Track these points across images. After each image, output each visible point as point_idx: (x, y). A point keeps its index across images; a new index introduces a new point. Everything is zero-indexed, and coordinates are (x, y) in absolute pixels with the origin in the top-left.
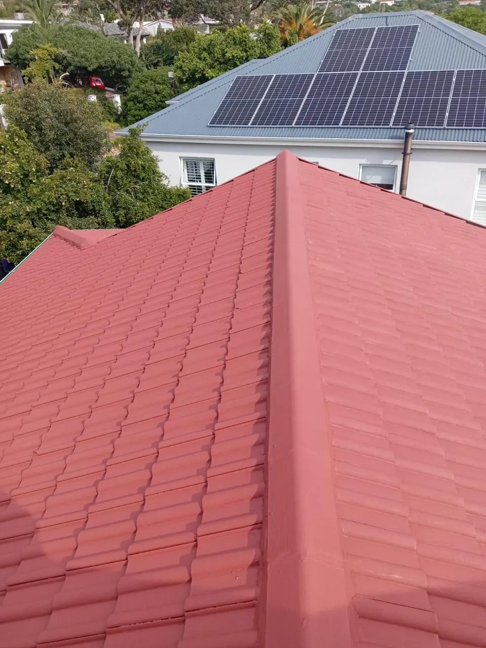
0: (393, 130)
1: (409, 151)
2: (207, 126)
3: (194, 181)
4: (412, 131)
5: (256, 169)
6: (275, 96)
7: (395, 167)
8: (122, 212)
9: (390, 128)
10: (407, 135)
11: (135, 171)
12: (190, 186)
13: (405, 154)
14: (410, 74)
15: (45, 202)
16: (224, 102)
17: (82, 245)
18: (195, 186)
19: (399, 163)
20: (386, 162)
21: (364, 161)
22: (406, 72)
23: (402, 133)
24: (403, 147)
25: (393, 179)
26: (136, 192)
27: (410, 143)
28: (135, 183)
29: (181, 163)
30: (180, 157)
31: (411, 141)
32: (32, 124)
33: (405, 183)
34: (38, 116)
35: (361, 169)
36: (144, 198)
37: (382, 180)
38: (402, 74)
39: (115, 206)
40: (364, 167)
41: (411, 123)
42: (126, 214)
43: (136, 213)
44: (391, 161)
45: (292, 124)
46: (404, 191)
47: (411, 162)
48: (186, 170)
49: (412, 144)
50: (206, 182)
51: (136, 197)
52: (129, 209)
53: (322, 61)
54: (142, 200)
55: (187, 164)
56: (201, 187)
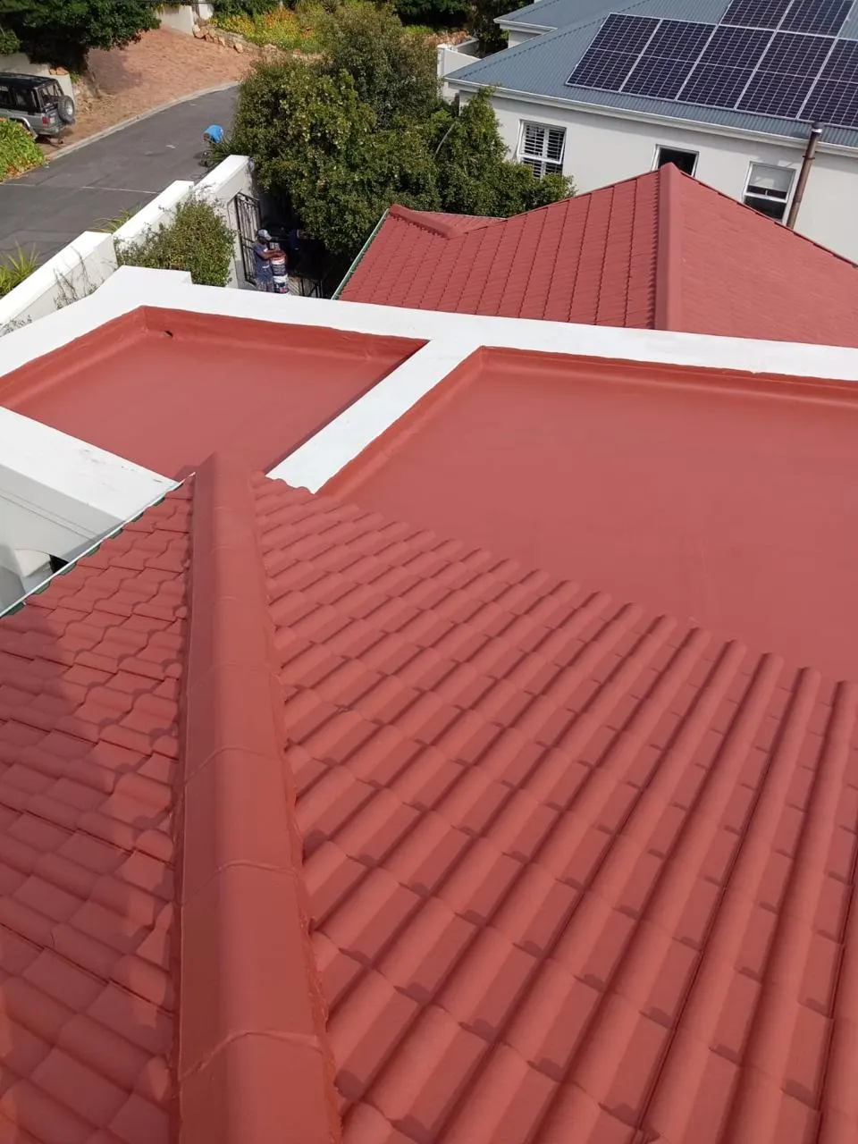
0: (798, 124)
1: (811, 156)
2: (565, 85)
3: (532, 153)
4: (819, 131)
5: (639, 177)
6: (657, 54)
7: (793, 171)
8: (452, 190)
9: (796, 121)
10: (814, 135)
11: (475, 140)
12: (526, 159)
13: (806, 158)
14: (841, 43)
15: (376, 172)
16: (590, 52)
17: (449, 234)
18: (532, 160)
19: (798, 167)
20: (782, 164)
21: (755, 159)
22: (837, 38)
23: (808, 130)
24: (806, 148)
25: (788, 185)
26: (469, 165)
27: (815, 145)
28: (472, 155)
29: (521, 128)
30: (521, 120)
31: (817, 143)
32: (362, 69)
33: (800, 195)
34: (372, 59)
35: (751, 169)
36: (479, 175)
37: (775, 186)
38: (830, 41)
39: (443, 181)
40: (755, 166)
41: (821, 121)
42: (456, 194)
43: (469, 194)
44: (789, 163)
45: (673, 98)
46: (797, 204)
47: (812, 168)
48: (524, 137)
49: (817, 147)
50: (549, 156)
51: (470, 173)
52: (461, 188)
53: (729, 6)
54: (478, 178)
55: (528, 129)
56: (540, 162)
